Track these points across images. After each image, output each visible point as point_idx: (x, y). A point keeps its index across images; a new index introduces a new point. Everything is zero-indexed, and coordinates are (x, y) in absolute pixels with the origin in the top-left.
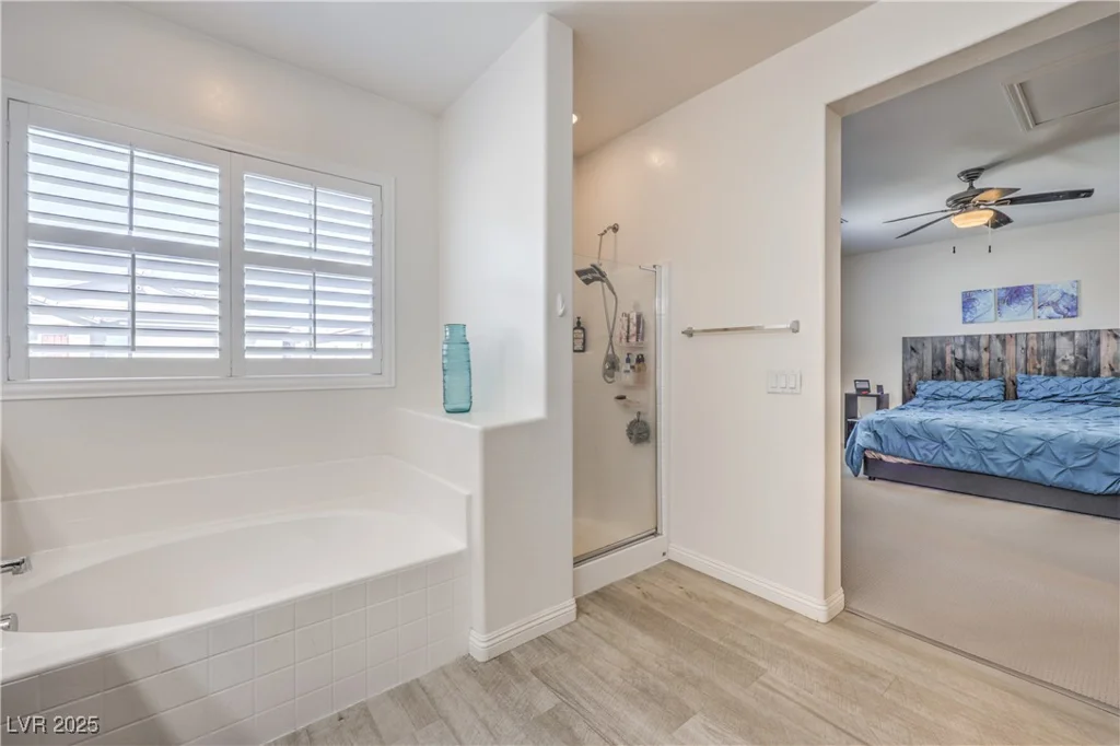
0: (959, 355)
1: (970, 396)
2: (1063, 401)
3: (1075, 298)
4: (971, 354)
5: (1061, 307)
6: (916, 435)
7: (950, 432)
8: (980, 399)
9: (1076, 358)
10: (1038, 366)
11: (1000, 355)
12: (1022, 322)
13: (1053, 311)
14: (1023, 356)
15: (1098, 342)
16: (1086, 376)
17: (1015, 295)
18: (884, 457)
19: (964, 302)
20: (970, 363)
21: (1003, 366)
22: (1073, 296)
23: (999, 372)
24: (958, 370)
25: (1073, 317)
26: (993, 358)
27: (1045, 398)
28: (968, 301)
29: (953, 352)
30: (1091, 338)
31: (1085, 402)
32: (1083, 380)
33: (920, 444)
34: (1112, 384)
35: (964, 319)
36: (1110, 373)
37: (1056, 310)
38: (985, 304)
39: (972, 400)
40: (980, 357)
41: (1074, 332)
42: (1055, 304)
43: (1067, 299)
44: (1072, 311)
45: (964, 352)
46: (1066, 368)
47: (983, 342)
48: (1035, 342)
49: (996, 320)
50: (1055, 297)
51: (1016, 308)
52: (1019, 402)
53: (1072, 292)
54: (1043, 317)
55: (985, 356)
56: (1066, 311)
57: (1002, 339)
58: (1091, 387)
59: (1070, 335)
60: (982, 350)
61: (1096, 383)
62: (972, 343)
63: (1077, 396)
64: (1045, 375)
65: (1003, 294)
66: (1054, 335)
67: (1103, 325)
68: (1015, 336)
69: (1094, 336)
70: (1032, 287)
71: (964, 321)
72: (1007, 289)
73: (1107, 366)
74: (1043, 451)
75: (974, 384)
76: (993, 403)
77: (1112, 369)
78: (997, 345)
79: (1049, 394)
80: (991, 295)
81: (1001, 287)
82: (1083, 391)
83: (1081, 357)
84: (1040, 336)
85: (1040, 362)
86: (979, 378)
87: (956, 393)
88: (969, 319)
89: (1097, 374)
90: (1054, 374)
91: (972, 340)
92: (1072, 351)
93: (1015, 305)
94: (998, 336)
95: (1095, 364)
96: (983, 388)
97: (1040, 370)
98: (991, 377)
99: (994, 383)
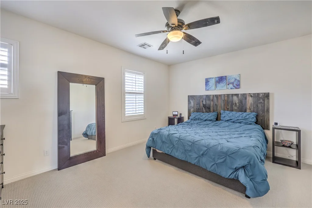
0: (204, 103)
1: (205, 119)
2: (233, 122)
3: (239, 81)
4: (208, 102)
5: (235, 84)
6: (166, 141)
7: (177, 140)
8: (208, 120)
9: (239, 104)
10: (228, 107)
11: (216, 103)
12: (223, 90)
13: (232, 86)
14: (223, 103)
15: (246, 98)
16: (242, 112)
17: (221, 79)
18: (157, 150)
19: (206, 82)
20: (207, 106)
21: (217, 107)
22: (238, 80)
23: (216, 109)
24: (204, 108)
25: (238, 88)
26: (214, 103)
27: (228, 120)
28: (207, 81)
29: (203, 102)
30: (244, 97)
31: (240, 123)
32: (241, 113)
33: (167, 145)
34: (249, 115)
35: (206, 89)
36: (250, 111)
37: (233, 86)
38: (212, 83)
39: (206, 120)
40: (210, 103)
41: (238, 94)
42: (233, 83)
43: (236, 81)
44: (238, 86)
45: (206, 101)
46: (236, 108)
47: (211, 97)
48: (227, 98)
49: (215, 89)
50: (233, 81)
51: (221, 85)
52: (220, 121)
53: (238, 79)
54: (229, 88)
55: (212, 103)
56: (236, 86)
57: (217, 96)
58: (243, 116)
59: (237, 95)
60: (211, 101)
61: (245, 114)
62: (208, 98)
63: (238, 120)
64: (230, 111)
65: (217, 79)
66: (233, 95)
67: (247, 92)
68: (220, 95)
69: (244, 96)
70: (226, 76)
71: (206, 90)
72: (219, 77)
73: (249, 108)
74: (206, 153)
75: (207, 114)
76: (211, 122)
77: (250, 109)
78: (215, 98)
79: (229, 119)
80: (214, 80)
81: (217, 77)
82: (240, 118)
83: (241, 104)
84: (228, 95)
85: (228, 106)
86: (210, 111)
87: (202, 118)
88: (207, 89)
89: (245, 111)
90: (232, 111)
91: (208, 97)
92: (238, 102)
93: (221, 84)
94: (216, 95)
95: (245, 106)
96: (209, 116)
97: (228, 109)
98: (214, 111)
99: (214, 113)
